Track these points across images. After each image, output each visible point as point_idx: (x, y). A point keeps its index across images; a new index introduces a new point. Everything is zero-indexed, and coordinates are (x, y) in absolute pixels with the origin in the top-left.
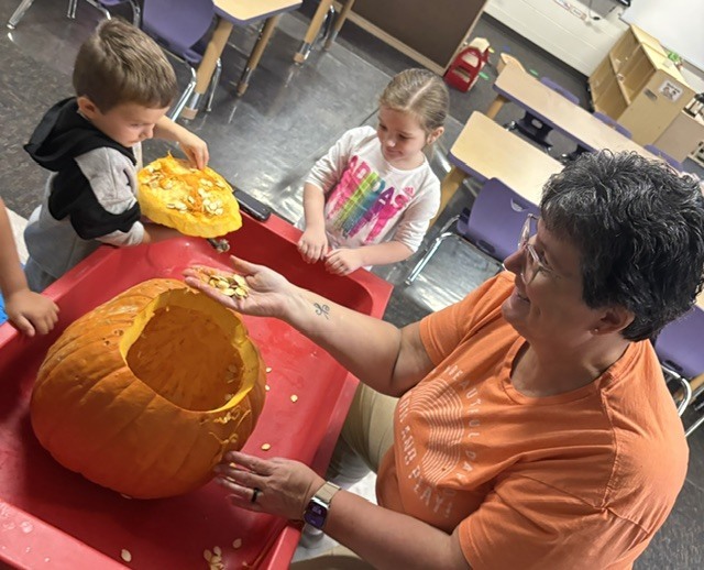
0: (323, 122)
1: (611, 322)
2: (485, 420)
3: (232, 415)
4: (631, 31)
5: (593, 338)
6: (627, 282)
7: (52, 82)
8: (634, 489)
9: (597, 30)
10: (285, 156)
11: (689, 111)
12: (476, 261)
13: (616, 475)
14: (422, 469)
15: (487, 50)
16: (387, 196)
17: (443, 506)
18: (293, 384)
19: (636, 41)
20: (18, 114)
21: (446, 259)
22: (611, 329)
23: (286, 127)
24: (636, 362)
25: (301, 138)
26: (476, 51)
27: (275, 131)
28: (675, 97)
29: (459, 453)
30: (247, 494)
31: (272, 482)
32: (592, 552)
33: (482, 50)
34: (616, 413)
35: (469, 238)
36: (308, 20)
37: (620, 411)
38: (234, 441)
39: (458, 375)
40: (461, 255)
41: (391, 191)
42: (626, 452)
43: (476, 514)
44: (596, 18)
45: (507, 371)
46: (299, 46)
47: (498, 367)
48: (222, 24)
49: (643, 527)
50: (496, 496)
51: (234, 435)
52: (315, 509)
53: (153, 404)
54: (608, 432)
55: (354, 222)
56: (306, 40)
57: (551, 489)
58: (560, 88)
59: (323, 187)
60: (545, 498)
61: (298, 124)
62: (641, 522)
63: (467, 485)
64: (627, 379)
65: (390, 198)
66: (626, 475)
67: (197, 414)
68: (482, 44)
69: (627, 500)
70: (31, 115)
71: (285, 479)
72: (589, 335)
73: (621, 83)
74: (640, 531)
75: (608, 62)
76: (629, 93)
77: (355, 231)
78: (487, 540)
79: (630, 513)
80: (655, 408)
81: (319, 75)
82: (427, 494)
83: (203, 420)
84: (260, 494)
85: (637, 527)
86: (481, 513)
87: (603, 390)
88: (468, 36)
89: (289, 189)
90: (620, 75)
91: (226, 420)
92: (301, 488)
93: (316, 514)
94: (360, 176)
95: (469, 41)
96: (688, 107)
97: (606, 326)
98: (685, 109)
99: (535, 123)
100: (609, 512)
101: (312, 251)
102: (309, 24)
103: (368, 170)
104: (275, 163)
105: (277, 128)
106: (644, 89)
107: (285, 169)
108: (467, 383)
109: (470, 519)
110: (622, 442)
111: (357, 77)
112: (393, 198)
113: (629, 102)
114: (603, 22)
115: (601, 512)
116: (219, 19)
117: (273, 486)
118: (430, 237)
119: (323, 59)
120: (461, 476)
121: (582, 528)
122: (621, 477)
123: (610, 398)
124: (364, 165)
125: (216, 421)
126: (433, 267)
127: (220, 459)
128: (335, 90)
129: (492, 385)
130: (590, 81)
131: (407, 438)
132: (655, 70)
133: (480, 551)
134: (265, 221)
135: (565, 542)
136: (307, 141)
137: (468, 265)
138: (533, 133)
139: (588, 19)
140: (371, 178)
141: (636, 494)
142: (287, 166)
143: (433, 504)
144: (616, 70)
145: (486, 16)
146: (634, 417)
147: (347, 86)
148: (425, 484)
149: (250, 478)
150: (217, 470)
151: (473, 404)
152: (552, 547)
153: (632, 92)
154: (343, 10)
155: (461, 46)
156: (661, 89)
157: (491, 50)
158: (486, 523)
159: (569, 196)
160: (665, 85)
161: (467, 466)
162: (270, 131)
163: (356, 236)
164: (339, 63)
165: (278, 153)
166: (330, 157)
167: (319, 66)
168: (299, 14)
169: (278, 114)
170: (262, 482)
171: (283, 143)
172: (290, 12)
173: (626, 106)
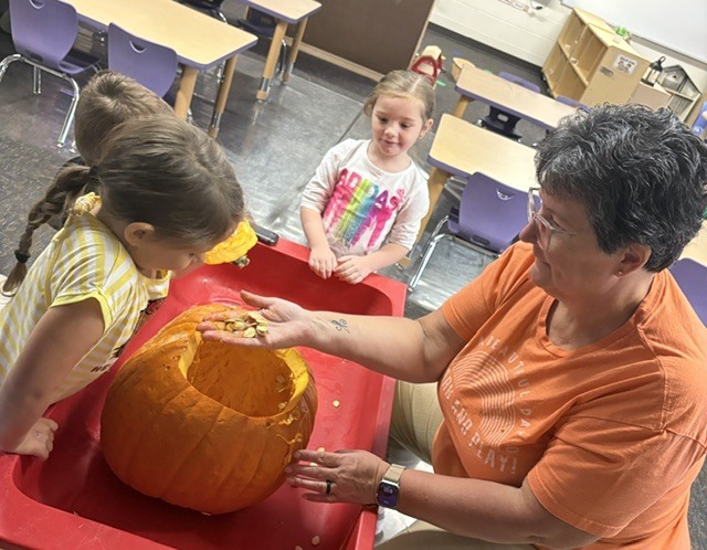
0: (297, 152)
1: (632, 262)
2: (533, 379)
3: (294, 416)
4: (575, 14)
5: (620, 281)
6: (633, 220)
7: (33, 157)
8: (687, 408)
9: (542, 19)
10: (268, 190)
11: (646, 82)
12: (471, 259)
13: (668, 397)
14: (481, 435)
15: (440, 57)
16: (382, 200)
17: (509, 464)
18: (332, 391)
19: (582, 23)
20: (9, 193)
21: (443, 262)
22: (633, 268)
23: (262, 163)
24: (664, 294)
25: (279, 171)
26: (429, 59)
27: (255, 168)
28: (631, 70)
29: (514, 413)
30: (321, 487)
31: (343, 472)
32: (656, 473)
33: (436, 58)
34: (656, 344)
35: (462, 236)
36: (262, 57)
37: (658, 341)
38: (300, 440)
39: (495, 343)
40: (455, 255)
41: (385, 194)
42: (673, 375)
43: (541, 462)
44: (539, 8)
45: (542, 330)
46: (260, 84)
47: (533, 328)
48: (187, 72)
49: (700, 441)
50: (558, 441)
51: (299, 434)
52: (386, 490)
53: (222, 415)
54: (653, 361)
55: (354, 230)
56: (266, 76)
57: (610, 422)
58: (519, 79)
59: (318, 207)
60: (604, 432)
61: (274, 158)
62: (698, 437)
63: (529, 439)
64: (659, 310)
65: (385, 201)
66: (678, 396)
67: (262, 420)
68: (434, 51)
69: (683, 419)
70: (21, 192)
71: (353, 467)
72: (615, 278)
73: (575, 65)
74: (698, 447)
75: (558, 49)
76: (585, 74)
77: (356, 239)
78: (557, 481)
79: (687, 430)
80: (690, 333)
81: (283, 110)
82: (491, 456)
83: (268, 424)
84: (333, 485)
85: (695, 442)
86: (547, 459)
87: (639, 325)
88: (418, 47)
89: (278, 220)
90: (572, 59)
91: (289, 422)
92: (369, 474)
93: (388, 494)
94: (353, 185)
95: (420, 51)
96: (644, 77)
97: (628, 266)
98: (642, 80)
99: (501, 117)
100: (668, 432)
101: (324, 265)
102: (265, 62)
103: (359, 178)
104: (260, 198)
105: (255, 164)
106: (599, 67)
107: (271, 202)
108: (506, 349)
109: (536, 467)
110: (668, 367)
111: (321, 105)
112: (388, 200)
113: (586, 83)
114: (546, 11)
115: (660, 434)
116: (184, 66)
117: (343, 475)
118: (423, 244)
119: (283, 93)
120: (521, 433)
121: (645, 451)
122: (673, 399)
123: (647, 332)
124: (354, 175)
125: (281, 423)
126: (431, 271)
127: (289, 460)
128: (301, 120)
129: (530, 346)
130: (543, 70)
131: (459, 411)
132: (607, 48)
133: (552, 493)
134: (275, 244)
135: (632, 467)
136: (286, 173)
137: (463, 263)
138: (501, 127)
139: (530, 10)
140: (364, 185)
141: (689, 412)
142: (271, 198)
143: (498, 464)
144: (568, 55)
145: (432, 25)
146: (674, 344)
147: (312, 113)
148: (487, 449)
149: (321, 472)
150: (289, 470)
151: (517, 367)
152: (619, 474)
153: (588, 73)
154: (294, 42)
155: (413, 58)
156: (616, 65)
157: (443, 58)
158: (552, 466)
159: (558, 160)
160: (618, 60)
161: (524, 423)
162: (249, 169)
163: (357, 244)
164: (300, 94)
165: (261, 189)
166: (318, 178)
167: (281, 100)
168: (253, 54)
169: (253, 152)
170: (332, 473)
171: (262, 179)
172: (243, 53)
173: (584, 87)
